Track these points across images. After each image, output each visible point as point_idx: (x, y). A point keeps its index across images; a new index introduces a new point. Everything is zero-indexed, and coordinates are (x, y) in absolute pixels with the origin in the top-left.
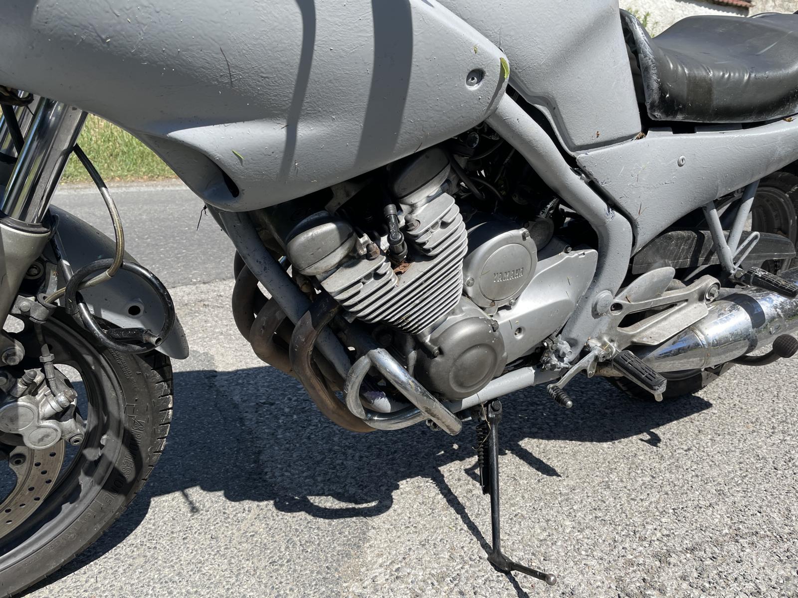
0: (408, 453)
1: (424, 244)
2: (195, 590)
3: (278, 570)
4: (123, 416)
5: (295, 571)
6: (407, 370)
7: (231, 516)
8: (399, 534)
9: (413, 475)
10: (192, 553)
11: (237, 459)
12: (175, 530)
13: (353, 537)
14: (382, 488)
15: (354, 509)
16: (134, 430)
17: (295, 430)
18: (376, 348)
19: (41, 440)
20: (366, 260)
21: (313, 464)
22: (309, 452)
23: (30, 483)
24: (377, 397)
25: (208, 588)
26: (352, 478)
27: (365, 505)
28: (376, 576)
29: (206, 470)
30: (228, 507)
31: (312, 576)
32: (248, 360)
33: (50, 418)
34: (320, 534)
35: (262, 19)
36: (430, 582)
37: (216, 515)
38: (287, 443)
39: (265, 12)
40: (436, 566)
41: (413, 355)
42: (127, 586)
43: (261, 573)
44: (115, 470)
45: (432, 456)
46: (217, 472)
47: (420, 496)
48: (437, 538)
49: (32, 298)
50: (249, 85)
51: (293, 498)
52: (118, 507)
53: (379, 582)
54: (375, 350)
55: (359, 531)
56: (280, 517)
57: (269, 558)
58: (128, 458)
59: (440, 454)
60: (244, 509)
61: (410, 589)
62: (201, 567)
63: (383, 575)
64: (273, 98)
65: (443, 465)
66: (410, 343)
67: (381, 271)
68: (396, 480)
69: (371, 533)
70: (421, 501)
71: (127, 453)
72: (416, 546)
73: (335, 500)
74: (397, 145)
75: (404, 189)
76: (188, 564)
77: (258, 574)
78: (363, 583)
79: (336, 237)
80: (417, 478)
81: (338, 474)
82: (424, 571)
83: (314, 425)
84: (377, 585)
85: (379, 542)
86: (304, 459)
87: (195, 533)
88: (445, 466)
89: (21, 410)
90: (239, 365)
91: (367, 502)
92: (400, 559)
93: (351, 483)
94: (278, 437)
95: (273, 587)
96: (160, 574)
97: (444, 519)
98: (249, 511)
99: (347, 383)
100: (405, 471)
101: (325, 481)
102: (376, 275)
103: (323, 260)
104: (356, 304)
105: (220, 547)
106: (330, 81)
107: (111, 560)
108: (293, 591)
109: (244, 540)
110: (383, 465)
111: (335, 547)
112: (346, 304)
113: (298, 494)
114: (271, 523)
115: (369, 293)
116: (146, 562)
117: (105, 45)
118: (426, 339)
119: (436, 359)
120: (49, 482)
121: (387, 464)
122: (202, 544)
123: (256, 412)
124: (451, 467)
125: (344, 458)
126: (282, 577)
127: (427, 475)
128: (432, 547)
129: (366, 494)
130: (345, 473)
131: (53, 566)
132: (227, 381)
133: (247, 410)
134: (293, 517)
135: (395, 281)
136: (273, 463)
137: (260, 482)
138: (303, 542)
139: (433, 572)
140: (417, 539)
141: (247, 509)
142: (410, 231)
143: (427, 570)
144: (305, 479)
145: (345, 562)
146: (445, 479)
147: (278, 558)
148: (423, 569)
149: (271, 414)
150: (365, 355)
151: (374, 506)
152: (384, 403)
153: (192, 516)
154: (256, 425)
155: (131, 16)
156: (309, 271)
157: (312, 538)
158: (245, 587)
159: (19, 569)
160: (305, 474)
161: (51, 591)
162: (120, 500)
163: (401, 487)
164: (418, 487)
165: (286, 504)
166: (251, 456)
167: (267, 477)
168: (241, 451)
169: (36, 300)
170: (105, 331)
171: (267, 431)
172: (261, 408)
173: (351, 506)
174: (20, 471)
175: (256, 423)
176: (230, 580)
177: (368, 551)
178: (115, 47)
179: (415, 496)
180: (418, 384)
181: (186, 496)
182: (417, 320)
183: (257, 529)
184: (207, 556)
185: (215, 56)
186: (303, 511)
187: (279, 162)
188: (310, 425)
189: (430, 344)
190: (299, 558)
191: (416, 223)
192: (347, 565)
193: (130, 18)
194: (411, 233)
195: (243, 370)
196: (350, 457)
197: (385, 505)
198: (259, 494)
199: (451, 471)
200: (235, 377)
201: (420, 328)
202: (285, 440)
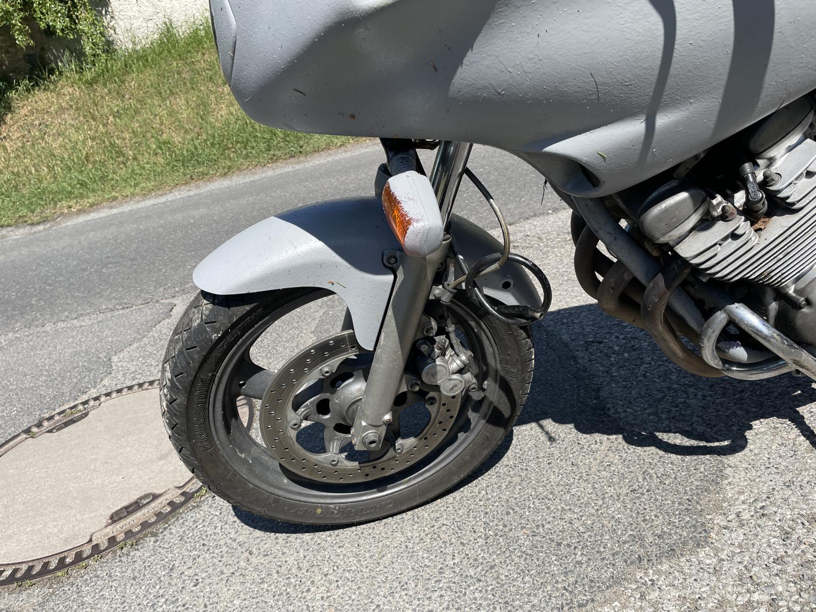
0: (758, 393)
1: (788, 198)
2: (568, 507)
3: (640, 498)
4: (499, 366)
5: (656, 500)
6: (767, 321)
7: (586, 447)
8: (759, 474)
9: (766, 416)
10: (558, 476)
11: (579, 395)
12: (539, 456)
13: (710, 474)
14: (732, 427)
15: (705, 446)
16: (508, 378)
17: (628, 368)
18: (733, 303)
19: (452, 389)
20: (721, 222)
21: (654, 402)
22: (647, 390)
23: (439, 419)
24: (732, 346)
25: (580, 507)
26: (697, 416)
27: (716, 444)
28: (740, 512)
29: (554, 405)
30: (581, 438)
31: (674, 506)
32: (568, 299)
33: (456, 373)
34: (675, 469)
35: (627, 37)
36: (799, 522)
37: (572, 445)
38: (623, 381)
39: (630, 30)
40: (805, 507)
41: (773, 306)
42: (512, 499)
43: (624, 499)
44: (495, 407)
45: (787, 397)
46: (564, 406)
47: (778, 438)
48: (803, 480)
49: (441, 287)
50: (614, 95)
51: (640, 433)
52: (500, 437)
53: (744, 518)
54: (733, 306)
55: (715, 469)
56: (632, 450)
57: (630, 486)
58: (505, 399)
59: (796, 393)
60: (596, 441)
61: (778, 527)
62: (569, 489)
63: (747, 511)
64: (634, 100)
65: (801, 406)
66: (770, 295)
67: (738, 232)
68: (747, 420)
69: (728, 471)
70: (780, 443)
71: (503, 395)
72: (780, 487)
73: (684, 437)
74: (757, 109)
75: (762, 145)
76: (558, 485)
77: (622, 499)
78: (727, 517)
79: (690, 204)
80: (771, 419)
81: (682, 412)
82: (792, 511)
83: (647, 364)
84: (743, 520)
85: (739, 480)
86: (643, 397)
87: (557, 459)
88: (804, 407)
89: (438, 368)
90: (560, 304)
91: (718, 441)
92: (763, 498)
93: (698, 422)
94: (613, 374)
95: (638, 512)
96: (536, 492)
97: (809, 461)
98: (601, 443)
99: (703, 337)
100: (757, 411)
101: (669, 418)
102: (734, 236)
103: (677, 228)
104: (714, 266)
105: (581, 473)
106: (689, 71)
107: (494, 477)
108: (658, 517)
109: (602, 468)
110: (731, 405)
111: (692, 482)
112: (703, 267)
113: (645, 430)
114: (624, 455)
115: (728, 254)
116: (522, 481)
117: (501, 97)
118: (790, 290)
119: (803, 310)
120: (452, 417)
121: (735, 404)
122: (566, 469)
123: (587, 350)
124: (812, 408)
125: (685, 396)
126: (645, 504)
127: (784, 416)
128: (799, 488)
129: (716, 433)
130: (689, 412)
131: (456, 480)
132: (552, 320)
133: (578, 348)
134: (645, 451)
135: (755, 239)
136: (614, 400)
137: (605, 418)
138: (659, 475)
139: (801, 512)
140: (780, 480)
141: (598, 441)
142: (769, 186)
143: (796, 510)
144: (649, 416)
145: (705, 496)
146: (805, 420)
147: (637, 488)
148: (790, 509)
149: (601, 352)
150: (721, 310)
151: (727, 445)
152: (740, 352)
153: (551, 444)
154: (589, 363)
155: (520, 70)
156: (663, 240)
157: (667, 472)
158: (613, 509)
159: (433, 481)
160: (648, 411)
161: (454, 499)
162: (500, 432)
163: (754, 427)
164: (775, 428)
165: (636, 438)
166: (591, 393)
167: (611, 412)
168: (581, 388)
169: (443, 287)
170: (496, 308)
171: (601, 368)
172: (590, 347)
173: (702, 444)
174: (432, 409)
175: (589, 361)
176: (598, 502)
177: (728, 488)
178: (508, 95)
179: (772, 437)
180: (784, 337)
181: (541, 427)
182: (780, 274)
183: (612, 459)
184: (572, 480)
185: (586, 80)
186: (653, 446)
187: (638, 152)
188: (643, 363)
189: (794, 295)
190: (658, 489)
191: (776, 177)
192: (708, 499)
193: (519, 71)
194: (771, 188)
195: (565, 310)
196: (692, 396)
197: (739, 444)
198: (608, 429)
199: (812, 412)
200: (560, 316)
201: (783, 281)
202: (621, 378)
